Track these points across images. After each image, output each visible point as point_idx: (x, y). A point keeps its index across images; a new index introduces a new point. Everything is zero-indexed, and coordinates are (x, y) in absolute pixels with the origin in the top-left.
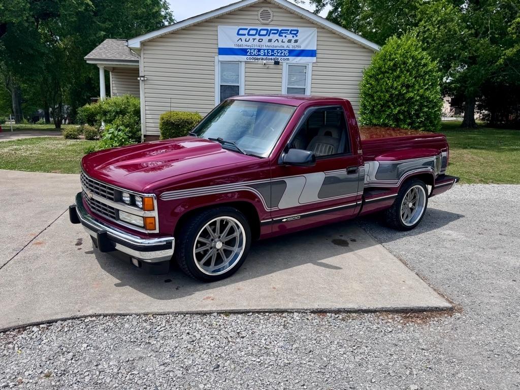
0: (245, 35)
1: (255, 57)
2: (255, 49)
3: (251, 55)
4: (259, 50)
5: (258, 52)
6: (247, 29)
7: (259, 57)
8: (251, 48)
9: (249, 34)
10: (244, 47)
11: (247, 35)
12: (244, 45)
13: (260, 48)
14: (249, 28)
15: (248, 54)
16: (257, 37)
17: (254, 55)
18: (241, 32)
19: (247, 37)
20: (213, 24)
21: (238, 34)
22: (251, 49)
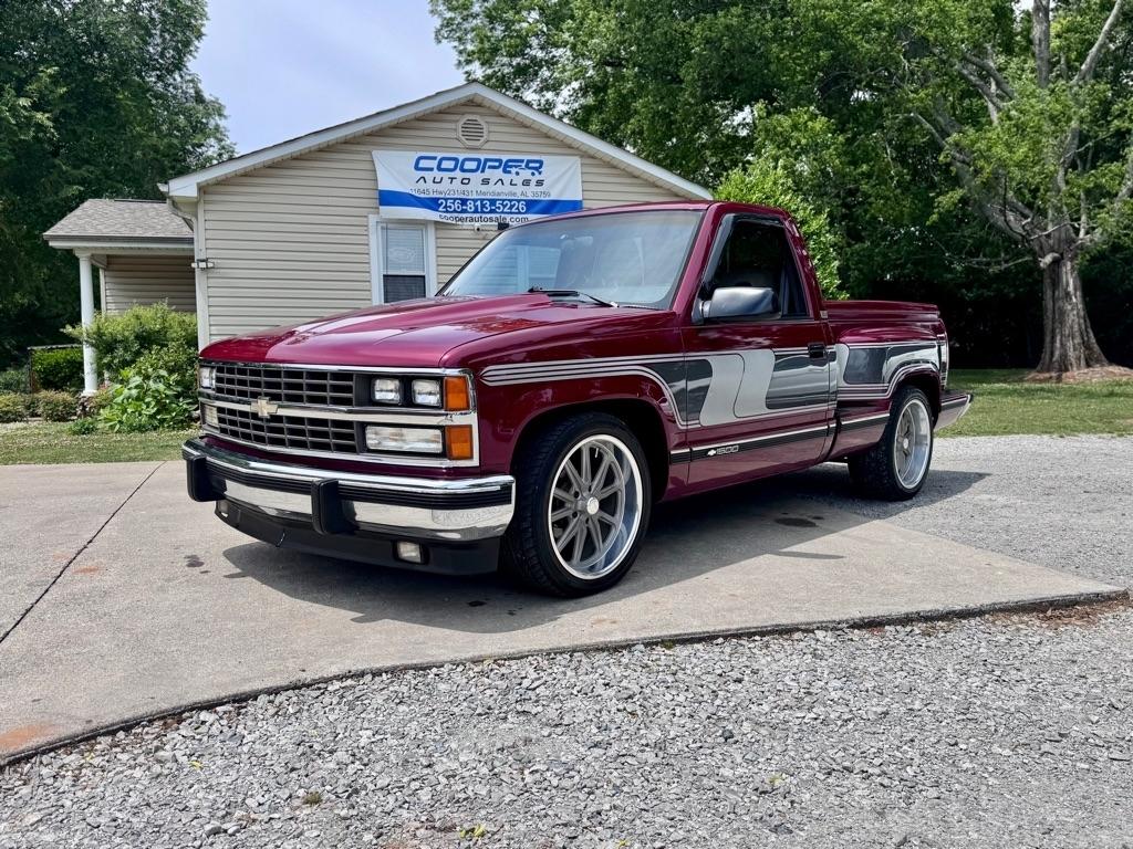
0: (431, 169)
1: (456, 215)
2: (455, 199)
3: (447, 212)
4: (464, 202)
5: (462, 205)
6: (435, 158)
7: (464, 215)
8: (448, 196)
9: (439, 169)
10: (431, 196)
11: (435, 169)
12: (429, 190)
13: (464, 197)
14: (440, 155)
15: (441, 209)
16: (458, 174)
17: (455, 211)
18: (423, 164)
19: (438, 175)
20: (359, 148)
21: (417, 168)
22: (446, 200)
